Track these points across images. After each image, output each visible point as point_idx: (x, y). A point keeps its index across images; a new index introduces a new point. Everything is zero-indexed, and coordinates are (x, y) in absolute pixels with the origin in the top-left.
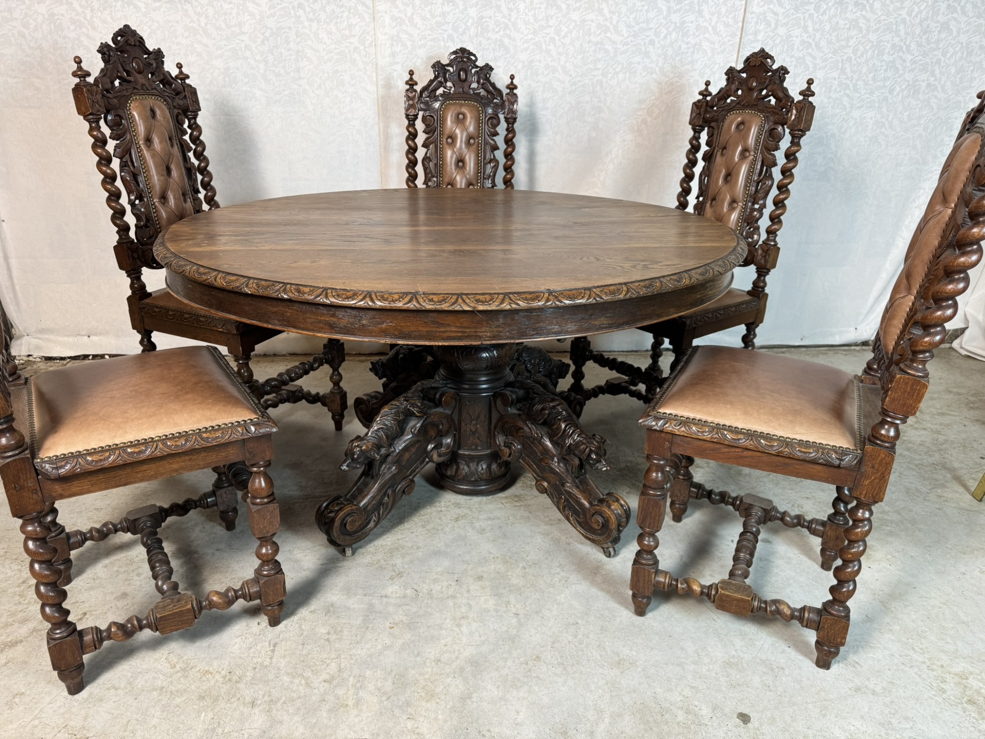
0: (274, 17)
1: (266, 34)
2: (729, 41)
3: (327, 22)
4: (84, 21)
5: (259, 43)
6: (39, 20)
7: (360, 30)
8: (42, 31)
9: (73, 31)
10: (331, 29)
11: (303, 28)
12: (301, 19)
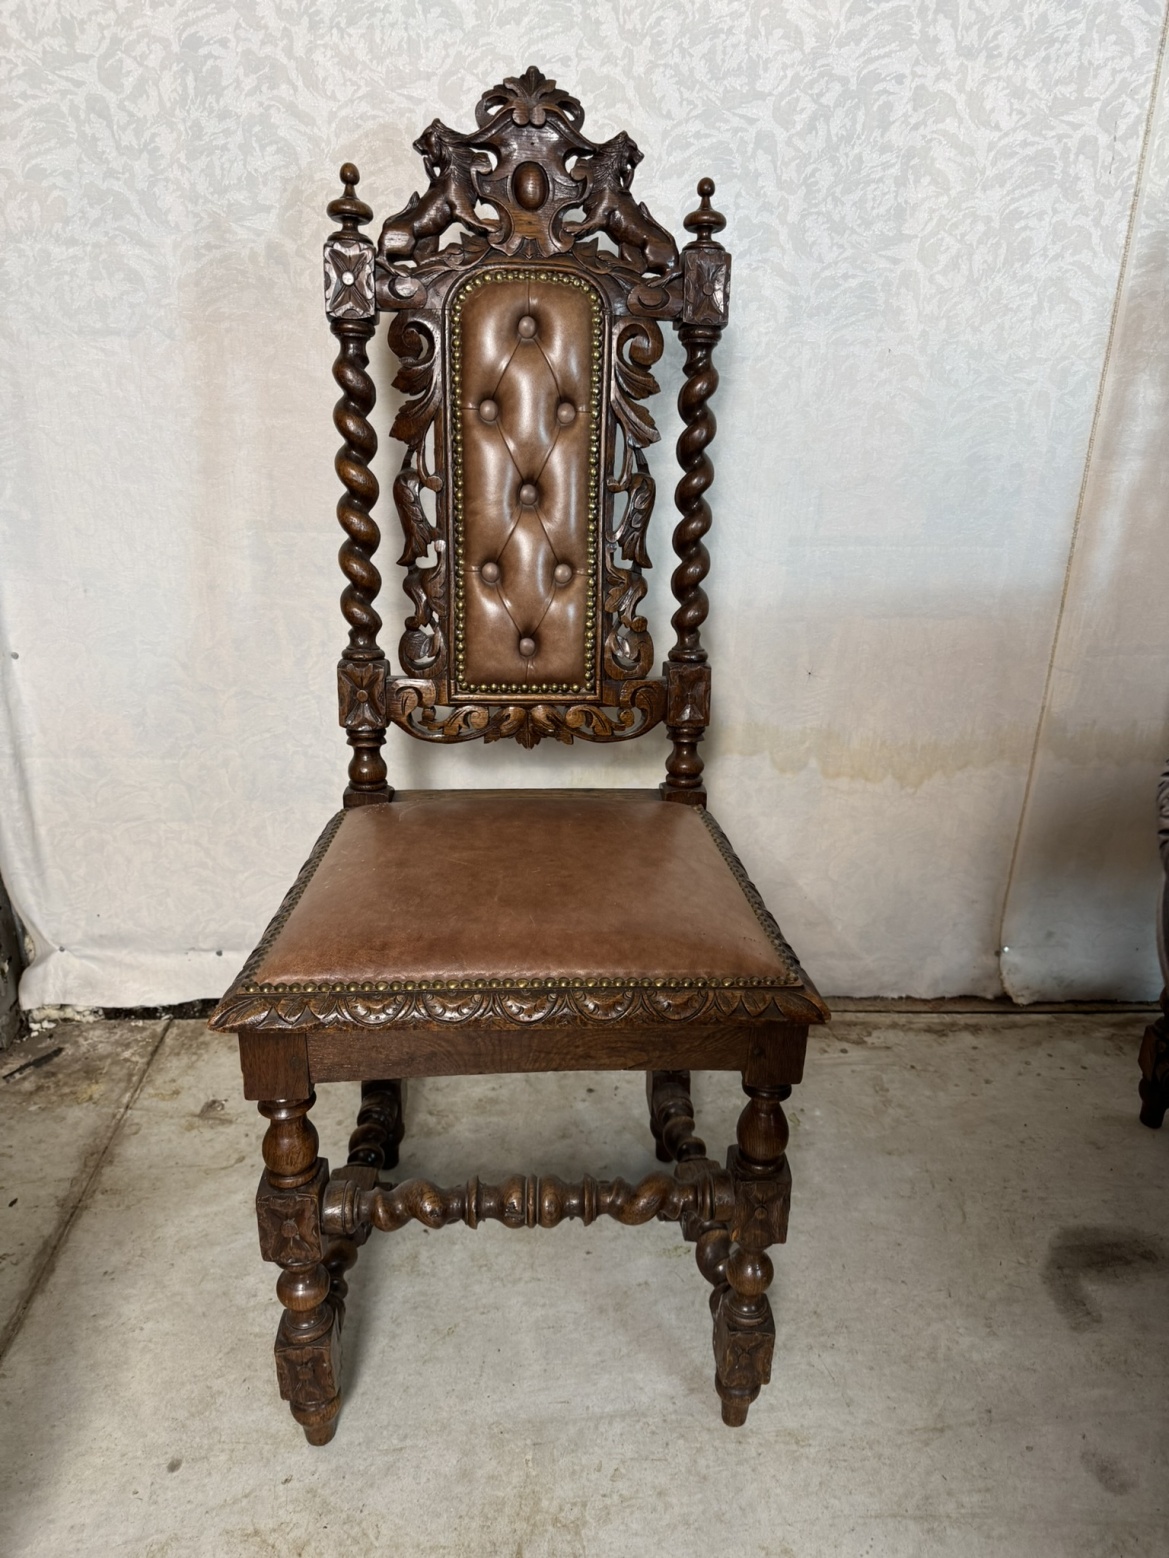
0: (858, 43)
1: (823, 100)
3: (1015, 58)
4: (284, 60)
5: (799, 127)
6: (153, 61)
7: (1113, 82)
8: (160, 95)
9: (250, 94)
10: (1025, 80)
11: (938, 78)
12: (939, 50)
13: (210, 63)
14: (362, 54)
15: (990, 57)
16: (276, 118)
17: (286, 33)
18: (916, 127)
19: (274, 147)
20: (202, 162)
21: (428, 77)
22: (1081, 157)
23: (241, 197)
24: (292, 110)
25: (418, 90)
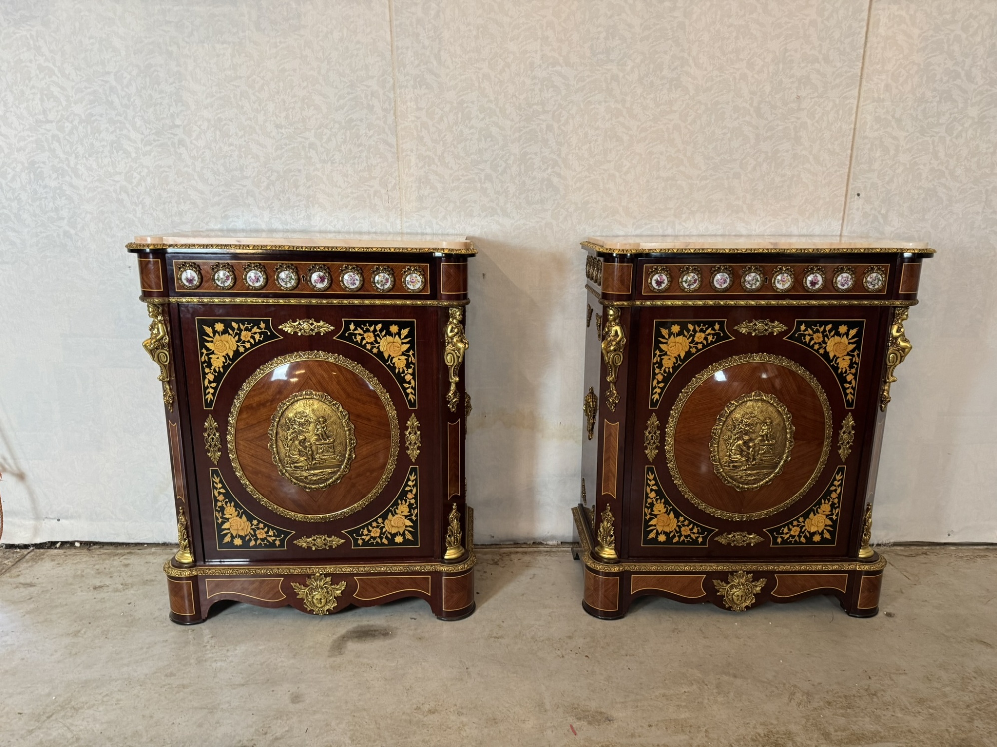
0: (281, 159)
1: (271, 178)
2: (836, 171)
3: (342, 163)
4: (67, 168)
5: (263, 188)
6: (18, 169)
7: (382, 171)
8: (21, 181)
9: (54, 180)
10: (347, 171)
11: (314, 170)
12: (313, 161)
13: (40, 169)
14: (95, 166)
15: (332, 163)
16: (65, 187)
17: (67, 159)
18: (309, 187)
19: (65, 197)
20: (38, 203)
21: (120, 173)
22: (376, 197)
23: (53, 214)
24: (71, 185)
25: (117, 178)
